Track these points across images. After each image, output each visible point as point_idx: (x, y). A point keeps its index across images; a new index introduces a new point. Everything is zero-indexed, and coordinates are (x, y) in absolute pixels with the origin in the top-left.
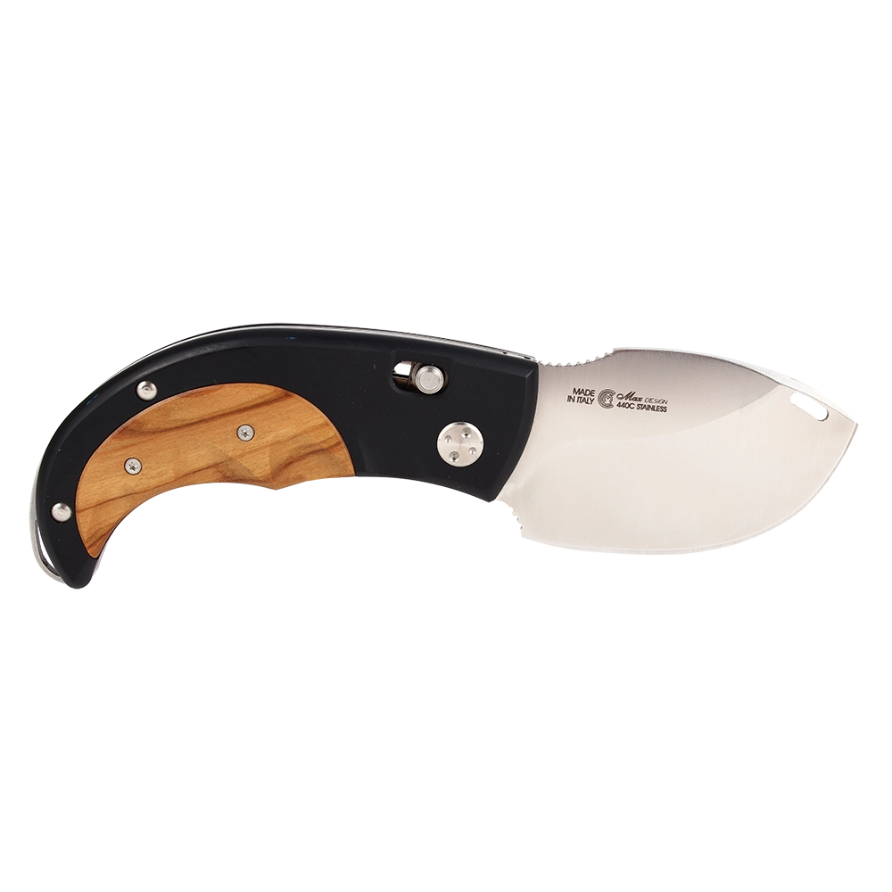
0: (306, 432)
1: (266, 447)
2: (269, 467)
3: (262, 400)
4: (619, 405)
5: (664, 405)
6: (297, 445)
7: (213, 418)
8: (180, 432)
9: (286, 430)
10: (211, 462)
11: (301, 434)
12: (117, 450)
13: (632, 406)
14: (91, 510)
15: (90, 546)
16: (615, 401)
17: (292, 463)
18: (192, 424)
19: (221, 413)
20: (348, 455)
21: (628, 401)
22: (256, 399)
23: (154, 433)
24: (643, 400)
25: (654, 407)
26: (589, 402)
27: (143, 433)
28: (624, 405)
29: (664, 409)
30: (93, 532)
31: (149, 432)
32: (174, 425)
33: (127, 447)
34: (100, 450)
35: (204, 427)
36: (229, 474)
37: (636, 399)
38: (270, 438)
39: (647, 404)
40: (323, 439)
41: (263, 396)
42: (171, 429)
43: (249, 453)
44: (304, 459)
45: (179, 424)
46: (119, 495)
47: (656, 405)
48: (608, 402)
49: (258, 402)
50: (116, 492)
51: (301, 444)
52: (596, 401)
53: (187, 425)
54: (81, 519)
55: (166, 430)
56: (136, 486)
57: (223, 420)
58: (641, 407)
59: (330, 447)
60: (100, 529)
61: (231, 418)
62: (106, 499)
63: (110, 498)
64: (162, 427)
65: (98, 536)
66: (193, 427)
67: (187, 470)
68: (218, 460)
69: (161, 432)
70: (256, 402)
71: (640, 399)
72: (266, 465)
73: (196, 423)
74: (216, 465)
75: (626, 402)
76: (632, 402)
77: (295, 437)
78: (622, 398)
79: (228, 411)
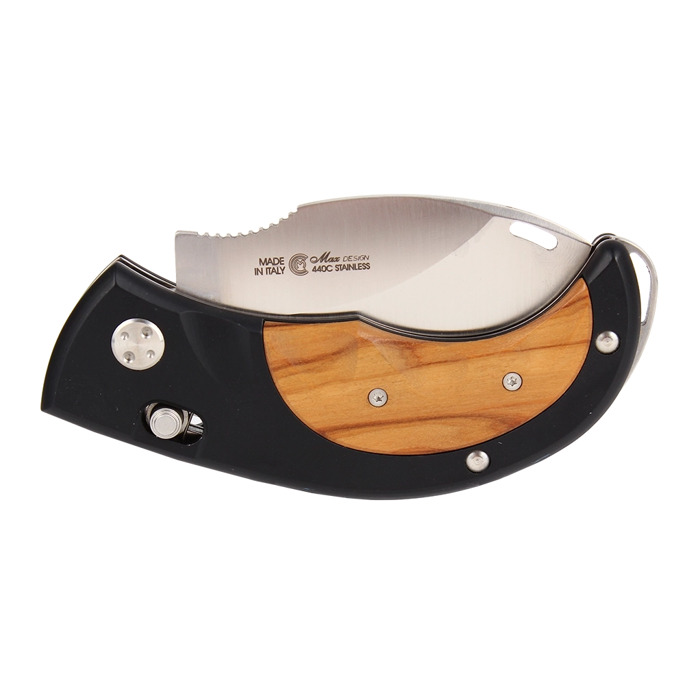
0: (310, 388)
1: (357, 379)
2: (360, 356)
3: (352, 431)
4: (314, 270)
5: (366, 261)
6: (322, 374)
7: (410, 421)
8: (450, 412)
9: (331, 393)
10: (424, 370)
11: (315, 387)
12: (526, 403)
13: (329, 268)
14: (573, 340)
15: (584, 298)
16: (310, 266)
17: (334, 354)
18: (435, 418)
19: (400, 425)
20: (267, 355)
21: (323, 263)
22: (359, 433)
23: (479, 416)
24: (341, 259)
25: (354, 265)
26: (280, 271)
27: (492, 417)
28: (320, 269)
29: (367, 266)
30: (577, 315)
31: (485, 417)
32: (455, 420)
33: (513, 405)
34: (544, 406)
35: (422, 413)
36: (407, 352)
37: (332, 260)
38: (351, 388)
39: (346, 263)
40: (292, 377)
41: (349, 435)
42: (460, 416)
43: (379, 376)
44: (319, 356)
45: (450, 421)
46: (536, 351)
47: (357, 263)
48: (301, 268)
49: (357, 430)
50: (539, 356)
51: (318, 375)
52: (287, 270)
53: (440, 418)
54: (587, 332)
55: (466, 416)
56: (514, 360)
57: (400, 417)
58: (340, 268)
59: (286, 367)
60: (567, 315)
61: (390, 418)
62: (552, 350)
63: (548, 350)
64: (469, 420)
65: (572, 308)
66: (436, 415)
67: (453, 366)
68: (415, 372)
69: (472, 416)
70: (359, 430)
71: (337, 260)
72: (362, 358)
73: (431, 419)
74: (420, 365)
75: (322, 264)
76: (328, 264)
77: (323, 384)
78: (316, 261)
79: (392, 425)
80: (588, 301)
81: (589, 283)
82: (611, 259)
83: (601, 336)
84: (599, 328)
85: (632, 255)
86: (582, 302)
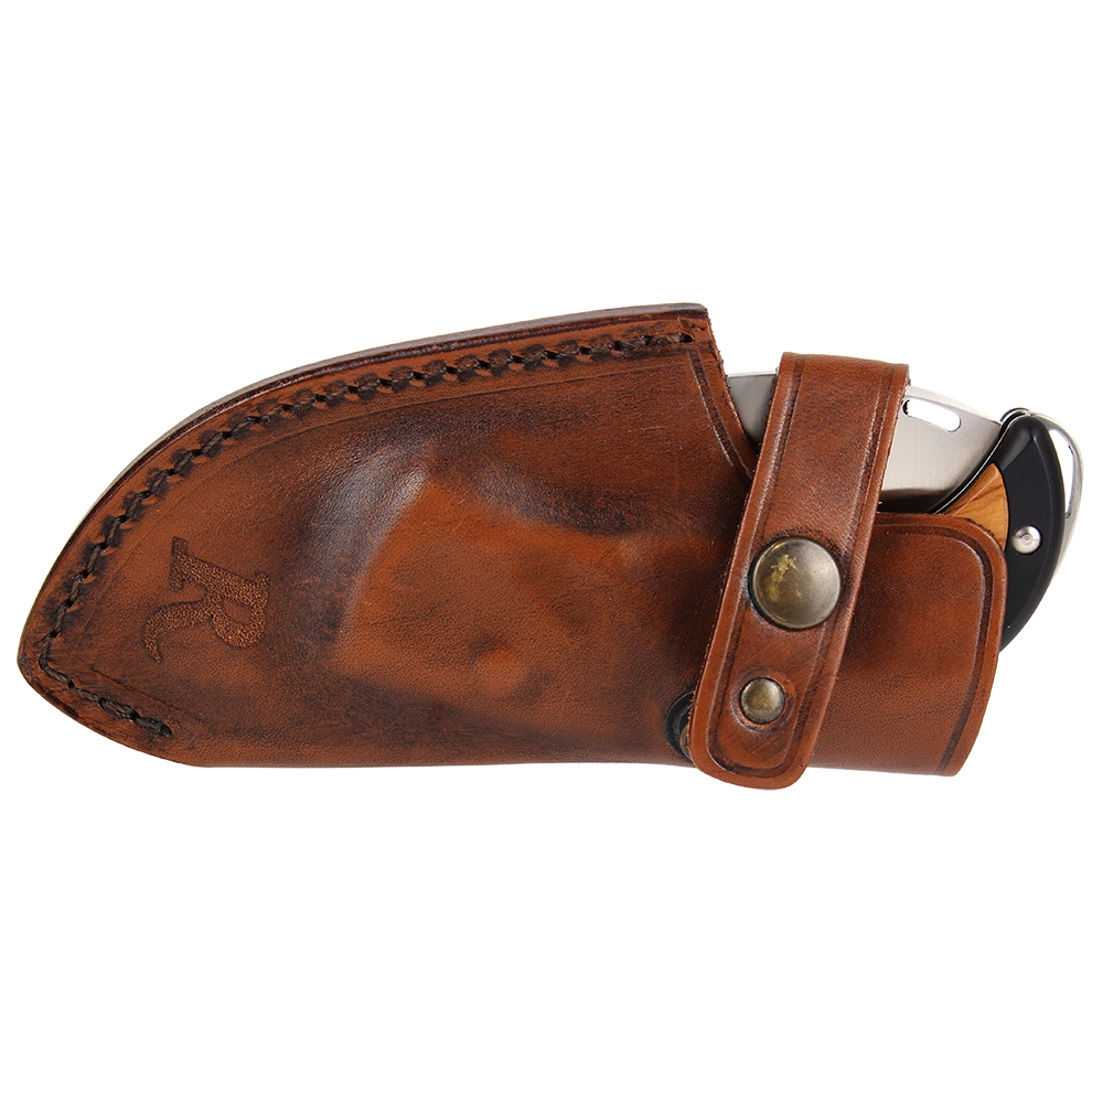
80: (1003, 491)
81: (1003, 469)
82: (1028, 439)
83: (1019, 533)
84: (1016, 524)
85: (1053, 435)
86: (996, 493)
